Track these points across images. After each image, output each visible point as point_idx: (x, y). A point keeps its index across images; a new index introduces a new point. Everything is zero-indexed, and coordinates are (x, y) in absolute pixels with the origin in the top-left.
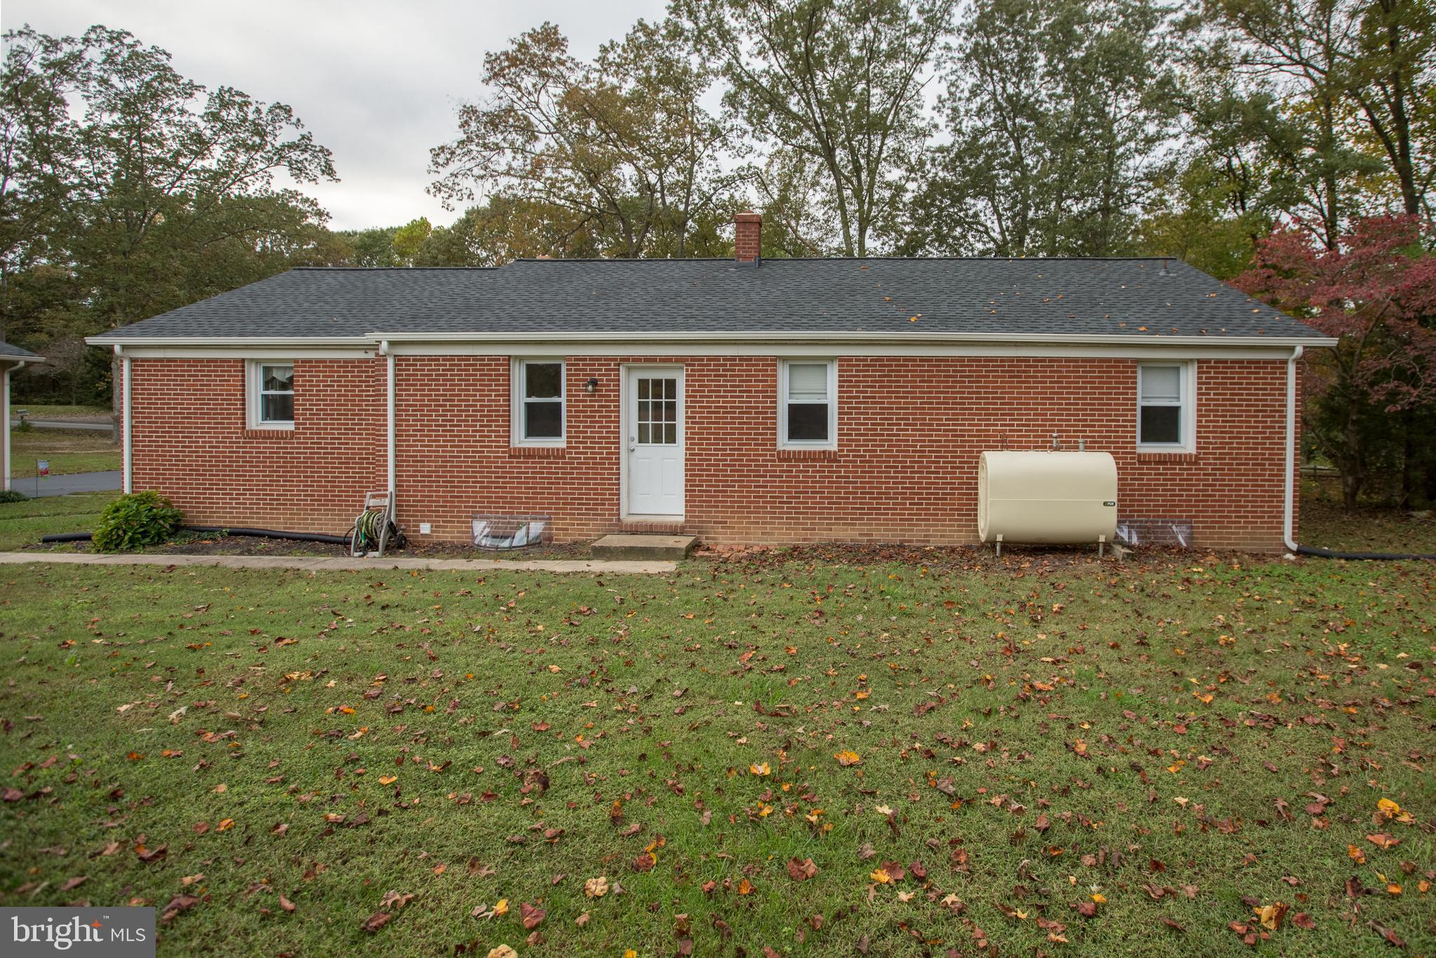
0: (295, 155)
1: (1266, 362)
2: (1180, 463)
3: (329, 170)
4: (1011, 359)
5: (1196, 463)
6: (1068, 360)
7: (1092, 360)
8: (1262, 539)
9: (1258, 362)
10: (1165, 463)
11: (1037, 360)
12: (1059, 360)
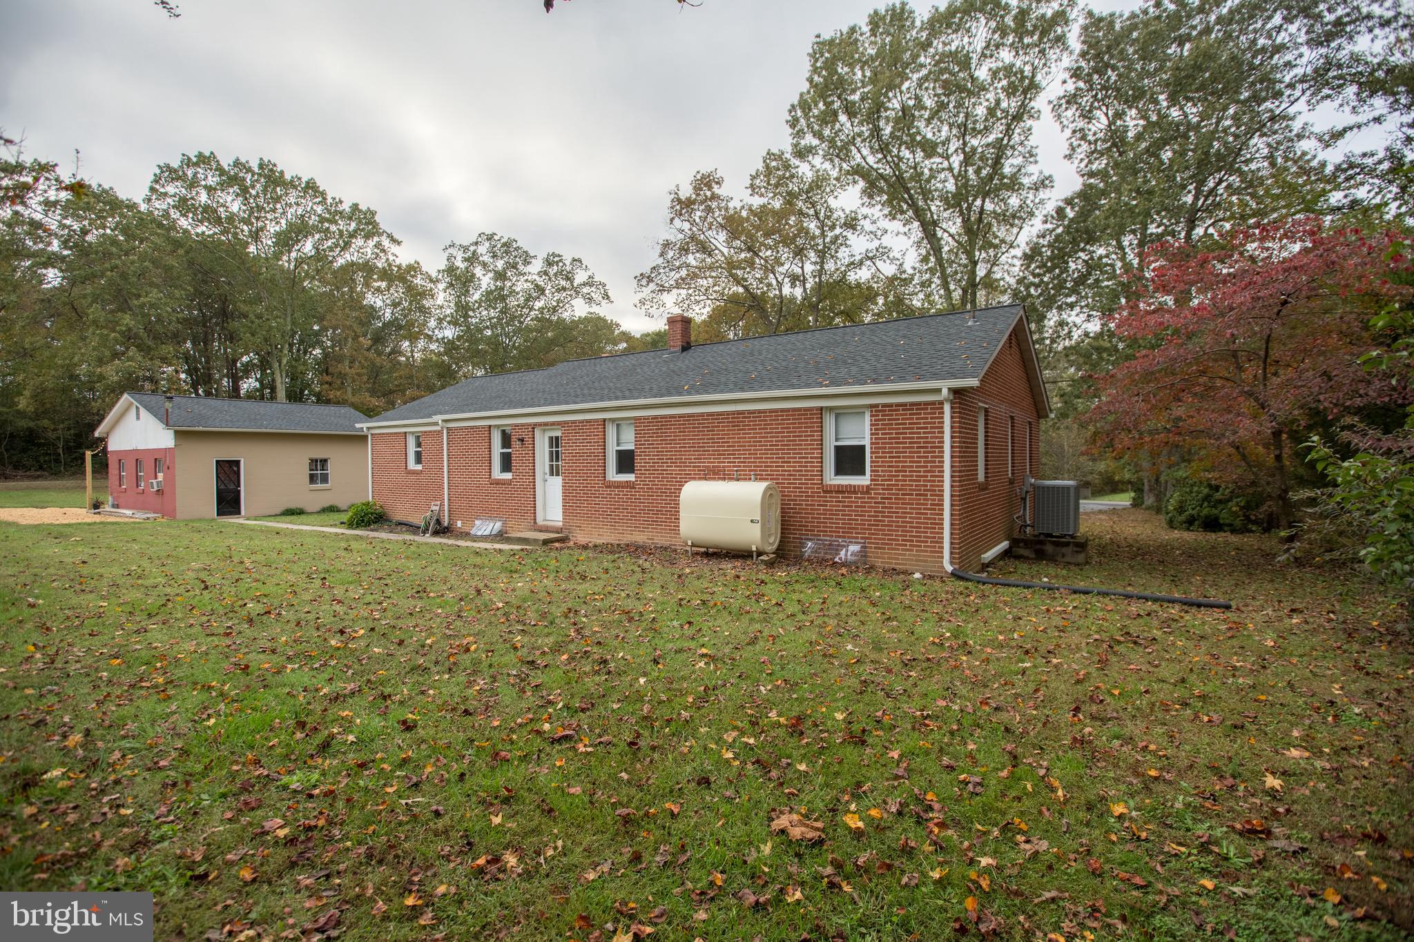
0: (586, 290)
1: (927, 404)
2: (855, 492)
3: (606, 296)
4: (733, 413)
5: (868, 492)
6: (771, 411)
7: (788, 410)
8: (926, 561)
9: (919, 404)
10: (843, 492)
11: (750, 412)
12: (764, 411)
